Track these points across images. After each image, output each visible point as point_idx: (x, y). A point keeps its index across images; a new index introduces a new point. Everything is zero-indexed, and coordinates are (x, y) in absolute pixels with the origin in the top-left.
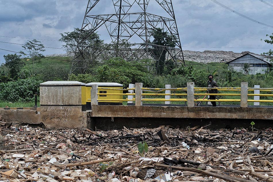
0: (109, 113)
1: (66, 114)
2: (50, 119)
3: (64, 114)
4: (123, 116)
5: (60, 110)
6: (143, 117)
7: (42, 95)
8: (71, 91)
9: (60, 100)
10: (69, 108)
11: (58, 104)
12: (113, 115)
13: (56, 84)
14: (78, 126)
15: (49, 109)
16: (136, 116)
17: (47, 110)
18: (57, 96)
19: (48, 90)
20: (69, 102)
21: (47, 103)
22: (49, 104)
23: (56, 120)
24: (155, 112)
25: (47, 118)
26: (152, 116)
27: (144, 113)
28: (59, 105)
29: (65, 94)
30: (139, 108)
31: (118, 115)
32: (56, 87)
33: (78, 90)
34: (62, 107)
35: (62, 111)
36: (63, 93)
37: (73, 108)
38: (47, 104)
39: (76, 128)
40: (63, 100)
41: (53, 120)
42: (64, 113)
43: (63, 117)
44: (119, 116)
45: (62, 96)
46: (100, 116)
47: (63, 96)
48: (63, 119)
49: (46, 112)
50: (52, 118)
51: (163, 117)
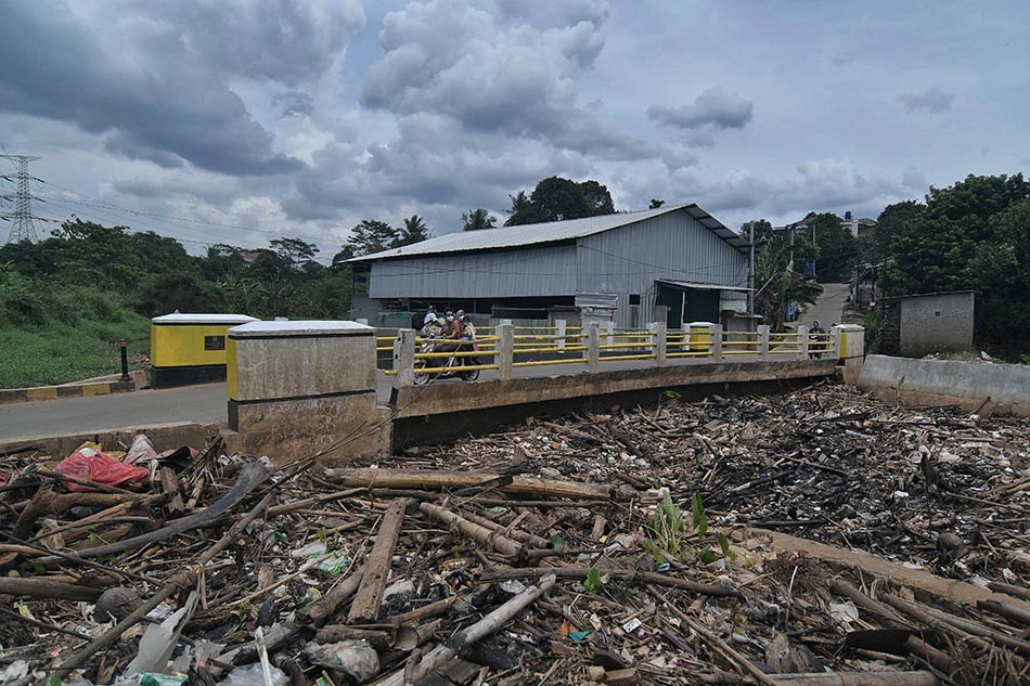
0: (439, 403)
1: (328, 422)
2: (276, 444)
3: (322, 421)
4: (469, 408)
5: (311, 412)
6: (509, 403)
7: (247, 366)
8: (345, 351)
9: (308, 381)
10: (338, 403)
11: (303, 392)
12: (447, 406)
13: (297, 331)
14: (365, 452)
15: (272, 412)
16: (495, 404)
17: (263, 416)
18: (298, 368)
19: (269, 352)
20: (338, 384)
21: (265, 393)
22: (272, 395)
23: (297, 444)
24: (531, 390)
25: (263, 443)
26: (525, 400)
27: (512, 394)
28: (306, 397)
29: (325, 362)
30: (505, 383)
31: (457, 405)
32: (296, 340)
33: (366, 346)
34: (316, 401)
35: (318, 413)
36: (319, 359)
37: (351, 401)
38: (263, 397)
39: (359, 456)
40: (321, 381)
41: (285, 445)
42: (324, 419)
43: (318, 432)
44: (461, 408)
45: (317, 368)
46: (415, 413)
47: (319, 367)
48: (321, 438)
49: (260, 424)
50: (281, 441)
51: (544, 399)
